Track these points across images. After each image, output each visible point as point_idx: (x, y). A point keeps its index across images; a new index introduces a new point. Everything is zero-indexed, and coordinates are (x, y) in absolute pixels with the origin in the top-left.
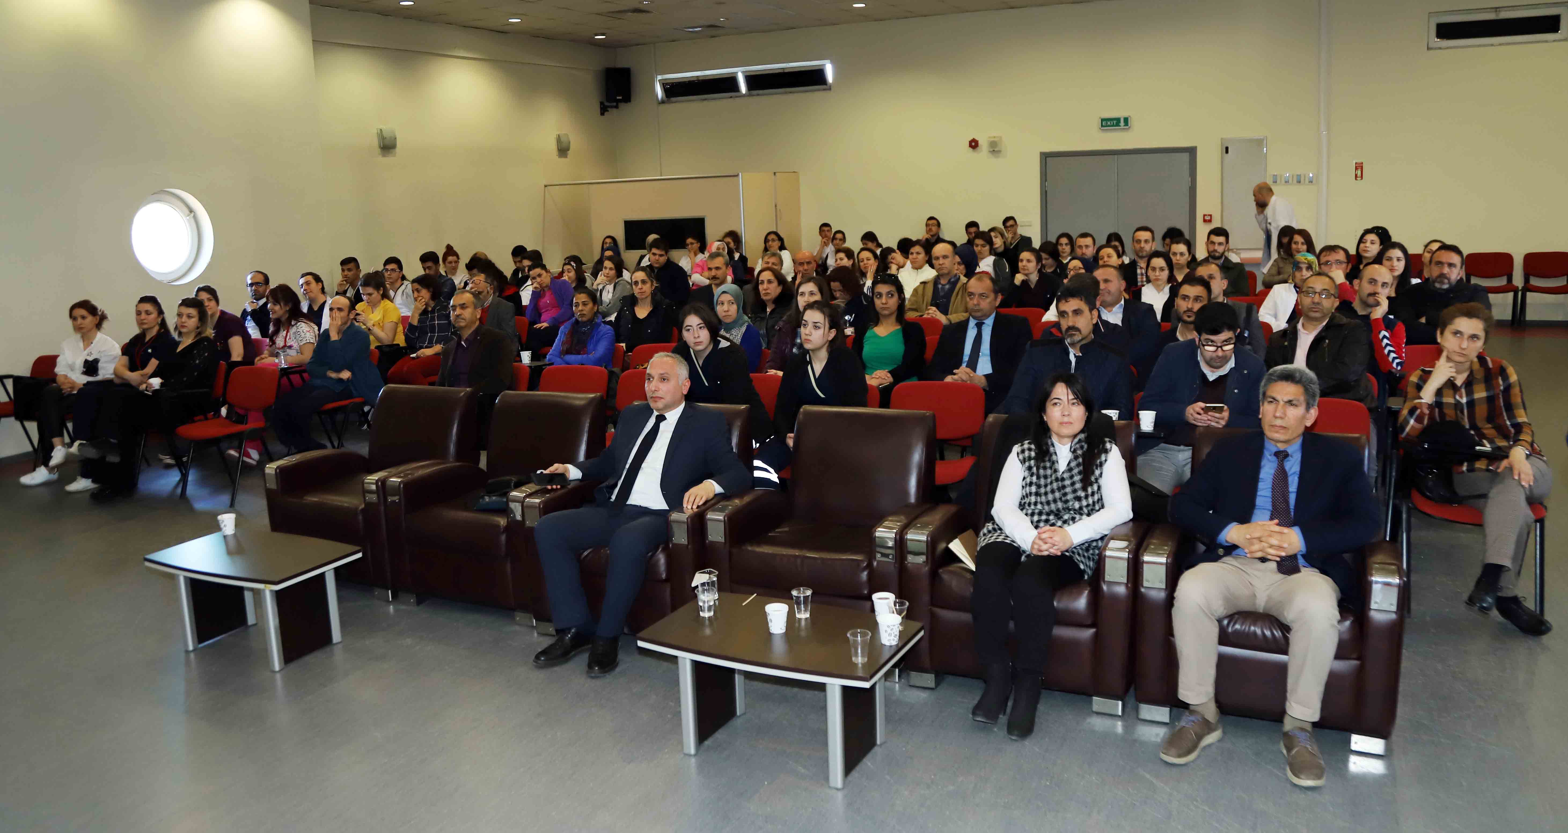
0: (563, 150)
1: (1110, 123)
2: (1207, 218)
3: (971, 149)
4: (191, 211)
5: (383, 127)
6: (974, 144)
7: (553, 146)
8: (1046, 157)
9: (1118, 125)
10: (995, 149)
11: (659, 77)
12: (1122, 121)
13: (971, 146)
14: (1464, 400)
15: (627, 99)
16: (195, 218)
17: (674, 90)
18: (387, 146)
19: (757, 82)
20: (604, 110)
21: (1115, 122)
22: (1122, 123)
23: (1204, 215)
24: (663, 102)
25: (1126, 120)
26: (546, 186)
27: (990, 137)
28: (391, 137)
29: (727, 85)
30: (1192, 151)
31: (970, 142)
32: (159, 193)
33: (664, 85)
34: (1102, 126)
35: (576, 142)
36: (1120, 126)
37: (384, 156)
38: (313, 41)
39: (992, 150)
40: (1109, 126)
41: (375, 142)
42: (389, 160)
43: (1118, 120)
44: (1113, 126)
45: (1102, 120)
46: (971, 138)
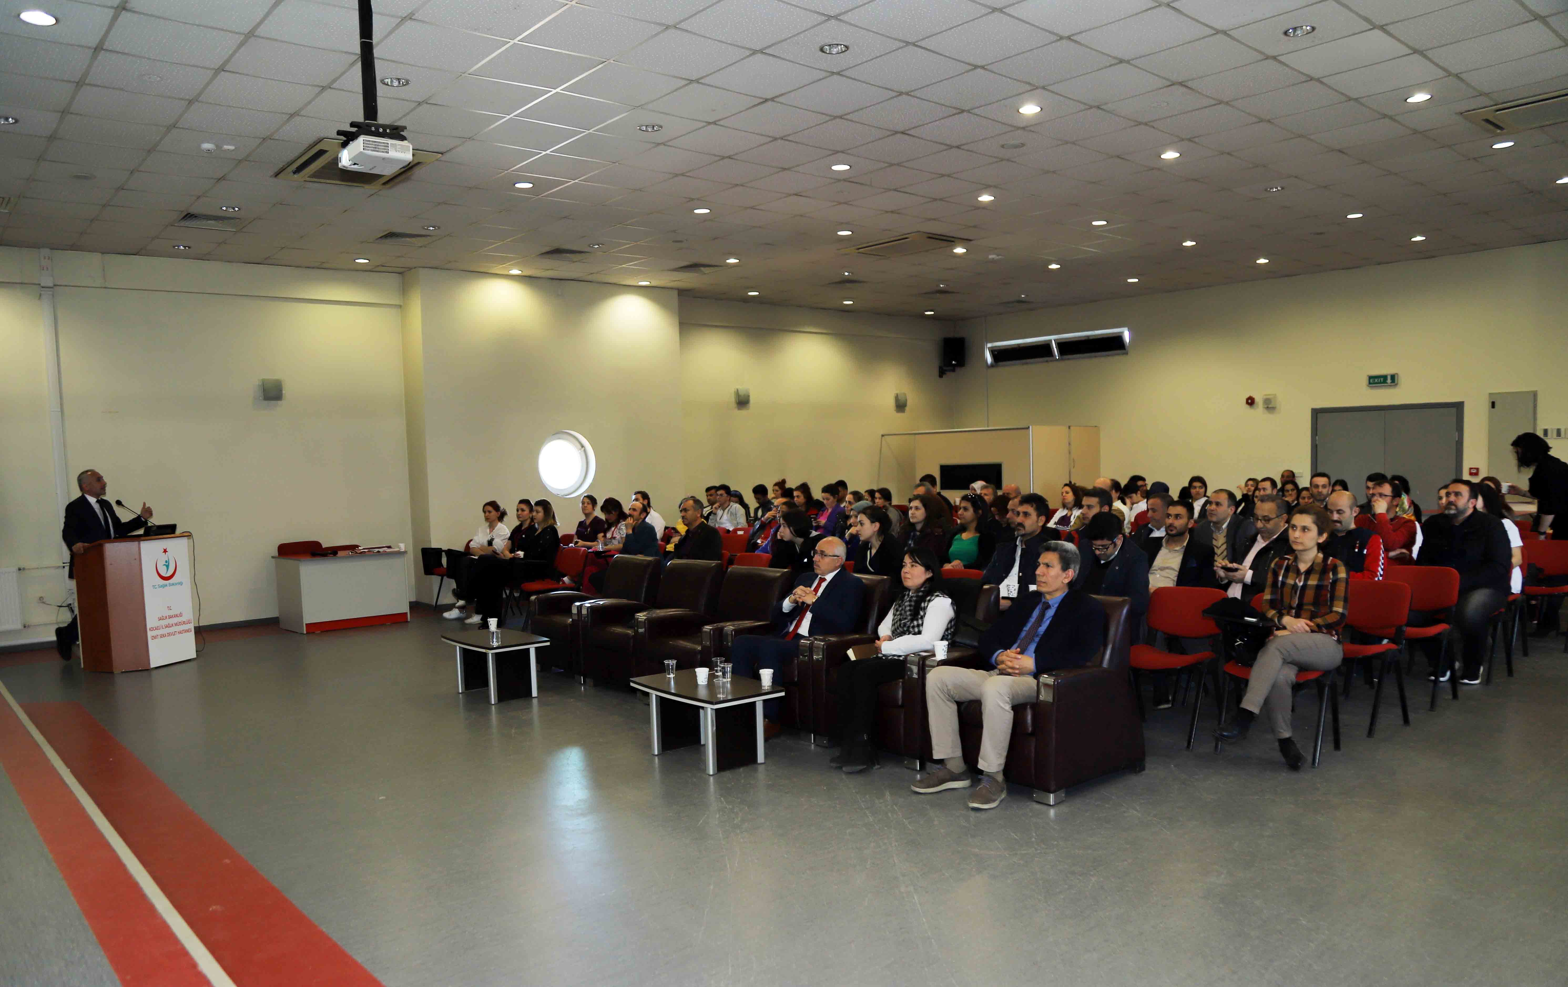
0: (901, 406)
1: (1377, 381)
2: (1474, 471)
3: (1248, 406)
4: (583, 446)
5: (739, 387)
6: (1251, 402)
7: (892, 402)
8: (1317, 414)
9: (1385, 381)
10: (1270, 406)
11: (989, 345)
12: (1389, 378)
13: (1247, 403)
14: (1302, 584)
15: (961, 363)
16: (585, 451)
17: (1001, 356)
18: (742, 402)
19: (1067, 348)
20: (942, 373)
21: (1382, 379)
22: (1389, 381)
23: (1471, 469)
24: (992, 366)
25: (1393, 377)
26: (883, 436)
27: (1266, 395)
28: (744, 395)
29: (1043, 350)
30: (1458, 407)
31: (1247, 399)
32: (558, 433)
33: (993, 352)
34: (1370, 383)
35: (912, 400)
36: (1387, 383)
37: (739, 409)
38: (680, 323)
39: (1266, 406)
40: (1376, 383)
41: (733, 399)
42: (743, 412)
43: (1385, 377)
44: (1380, 383)
45: (1370, 377)
46: (1247, 396)
